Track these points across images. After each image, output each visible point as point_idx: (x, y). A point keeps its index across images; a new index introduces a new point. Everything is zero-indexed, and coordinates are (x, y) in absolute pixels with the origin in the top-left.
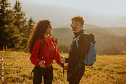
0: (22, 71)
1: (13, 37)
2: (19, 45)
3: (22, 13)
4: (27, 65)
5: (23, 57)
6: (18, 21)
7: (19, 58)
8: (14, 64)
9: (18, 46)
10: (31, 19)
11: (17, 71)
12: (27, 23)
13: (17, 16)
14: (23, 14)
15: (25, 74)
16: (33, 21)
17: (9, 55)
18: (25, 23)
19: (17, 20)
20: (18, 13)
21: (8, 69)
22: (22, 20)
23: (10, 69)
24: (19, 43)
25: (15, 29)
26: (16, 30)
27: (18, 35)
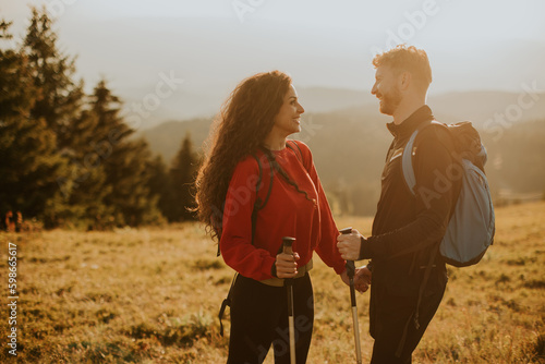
0: (120, 310)
1: (34, 168)
2: (64, 203)
3: (62, 62)
4: (134, 286)
5: (102, 253)
6: (47, 98)
7: (84, 256)
8: (74, 283)
9: (60, 208)
10: (102, 83)
11: (101, 312)
12: (85, 105)
13: (41, 77)
14: (67, 63)
15: (138, 322)
16: (114, 93)
17: (38, 248)
18: (78, 102)
19: (44, 93)
20: (45, 63)
21: (58, 306)
22: (65, 93)
23: (65, 306)
24: (62, 194)
25: (39, 132)
26: (46, 137)
27: (56, 159)
